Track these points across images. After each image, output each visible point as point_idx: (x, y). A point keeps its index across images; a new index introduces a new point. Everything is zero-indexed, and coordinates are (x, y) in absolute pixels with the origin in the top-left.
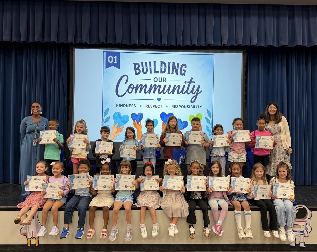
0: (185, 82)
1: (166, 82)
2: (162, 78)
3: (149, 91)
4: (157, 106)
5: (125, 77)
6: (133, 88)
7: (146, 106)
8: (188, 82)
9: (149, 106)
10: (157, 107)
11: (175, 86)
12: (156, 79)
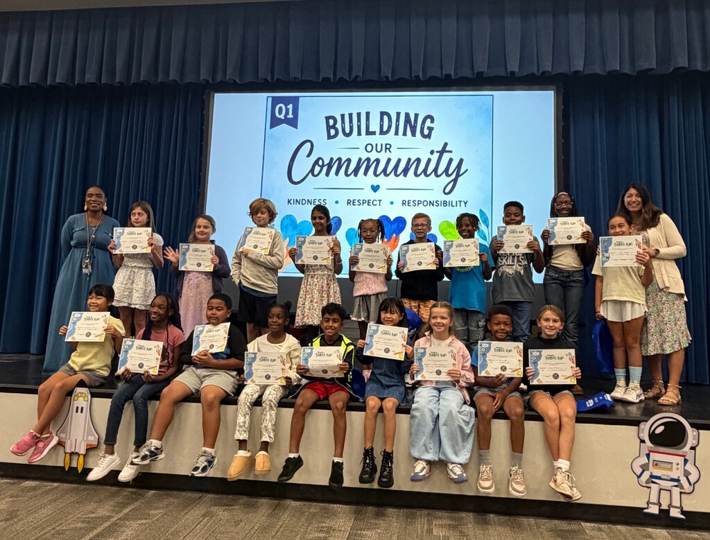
0: (432, 152)
1: (390, 152)
2: (382, 145)
3: (356, 172)
4: (371, 202)
5: (308, 145)
6: (322, 167)
7: (348, 202)
8: (437, 152)
9: (353, 202)
10: (371, 204)
11: (409, 160)
12: (369, 147)
